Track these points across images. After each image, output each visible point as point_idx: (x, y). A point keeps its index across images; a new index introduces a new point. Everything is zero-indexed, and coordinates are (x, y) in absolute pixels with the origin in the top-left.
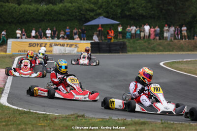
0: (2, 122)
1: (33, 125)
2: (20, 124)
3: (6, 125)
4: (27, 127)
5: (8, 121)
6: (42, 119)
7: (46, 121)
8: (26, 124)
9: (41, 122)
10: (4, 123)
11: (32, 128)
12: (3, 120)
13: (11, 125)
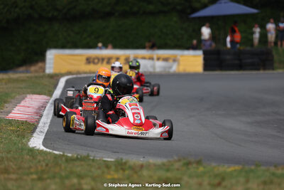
0: (31, 173)
1: (94, 179)
2: (67, 177)
3: (40, 179)
4: (83, 181)
5: (43, 171)
6: (113, 168)
7: (121, 172)
8: (80, 177)
9: (112, 173)
10: (34, 176)
11: (93, 183)
12: (32, 170)
13: (49, 178)
